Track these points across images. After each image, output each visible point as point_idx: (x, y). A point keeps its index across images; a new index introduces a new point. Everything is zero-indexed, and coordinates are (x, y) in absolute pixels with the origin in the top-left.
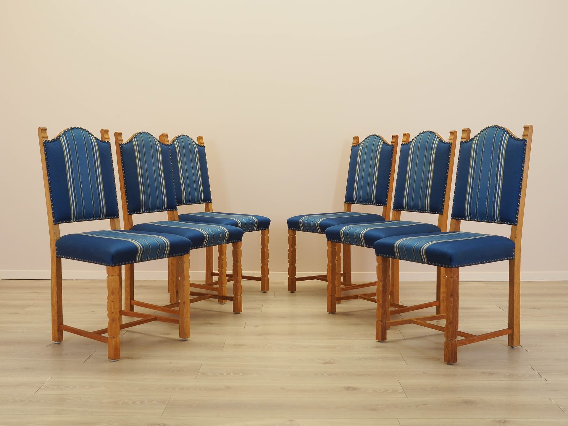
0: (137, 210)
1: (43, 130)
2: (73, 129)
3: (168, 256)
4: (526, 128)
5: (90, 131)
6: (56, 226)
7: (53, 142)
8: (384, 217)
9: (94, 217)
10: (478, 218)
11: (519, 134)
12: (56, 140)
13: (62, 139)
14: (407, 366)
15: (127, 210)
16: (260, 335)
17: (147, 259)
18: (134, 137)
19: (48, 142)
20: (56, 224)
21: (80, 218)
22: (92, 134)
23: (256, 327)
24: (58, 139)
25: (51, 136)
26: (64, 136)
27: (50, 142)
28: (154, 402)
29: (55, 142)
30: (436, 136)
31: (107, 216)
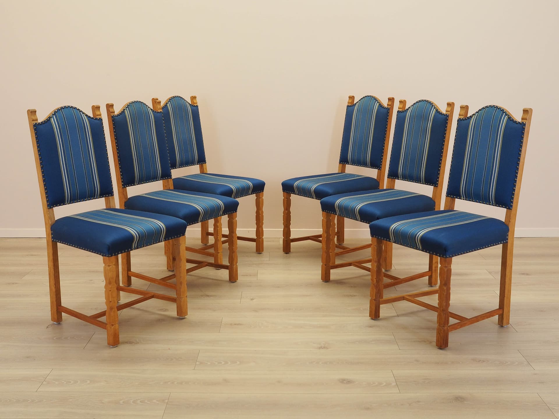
0: (131, 182)
1: (32, 113)
2: (63, 108)
3: (164, 240)
4: (526, 111)
5: (81, 109)
6: (51, 210)
7: (44, 124)
8: (379, 181)
9: (88, 197)
10: (472, 198)
11: (518, 117)
12: (47, 122)
13: (53, 120)
14: (400, 351)
15: (121, 183)
16: (256, 310)
17: (144, 246)
18: (127, 108)
19: (38, 125)
20: (51, 208)
21: (74, 199)
22: (84, 111)
23: (252, 299)
24: (48, 120)
25: (41, 118)
26: (54, 117)
27: (41, 125)
28: (154, 401)
29: (45, 124)
30: (433, 106)
31: (102, 195)
